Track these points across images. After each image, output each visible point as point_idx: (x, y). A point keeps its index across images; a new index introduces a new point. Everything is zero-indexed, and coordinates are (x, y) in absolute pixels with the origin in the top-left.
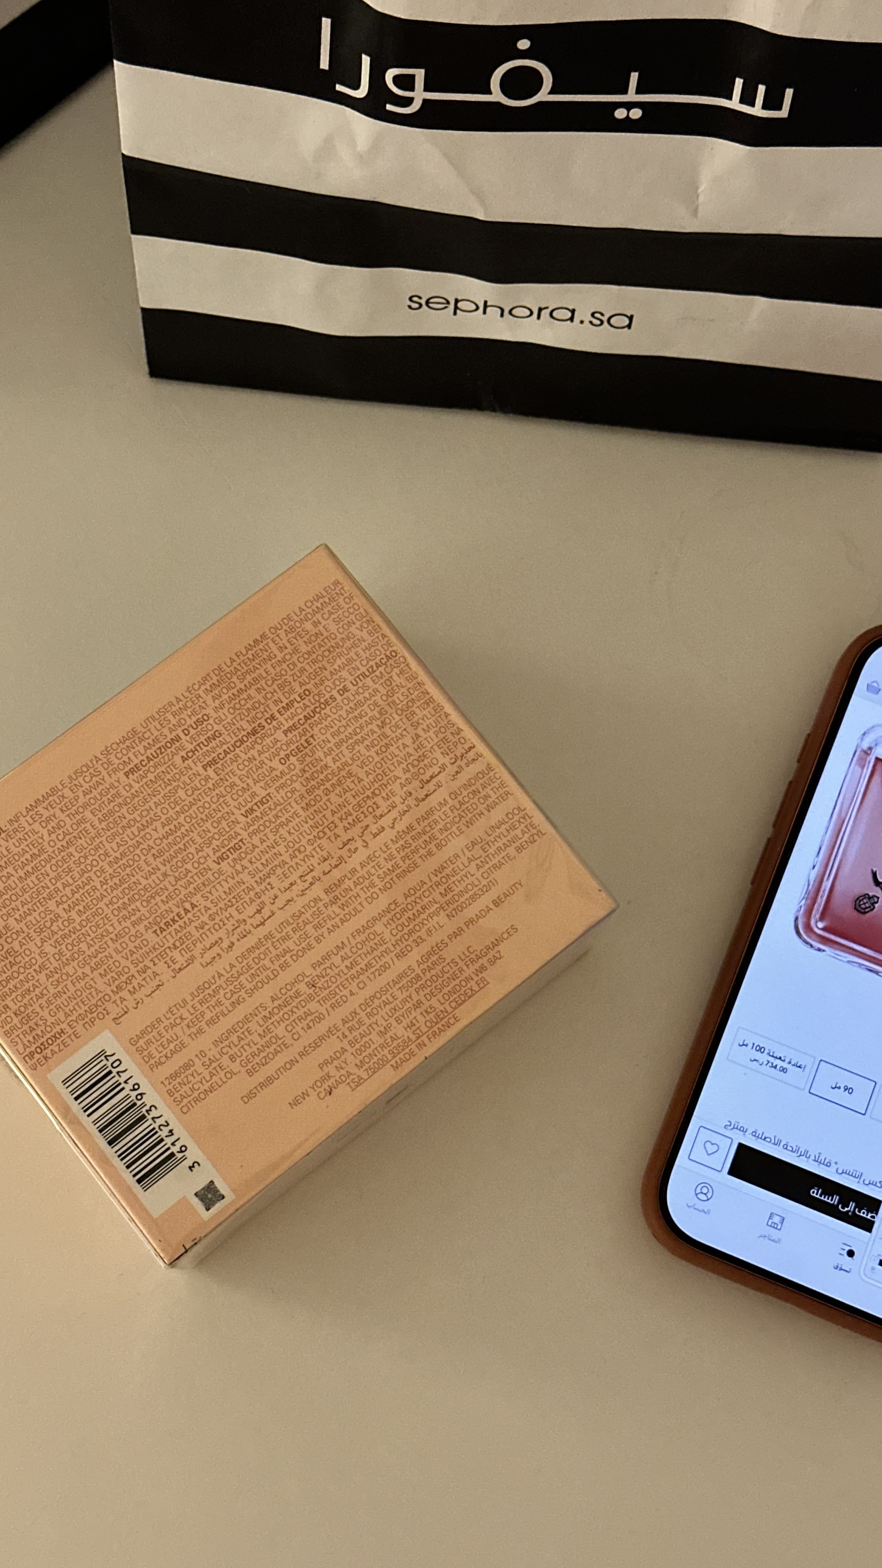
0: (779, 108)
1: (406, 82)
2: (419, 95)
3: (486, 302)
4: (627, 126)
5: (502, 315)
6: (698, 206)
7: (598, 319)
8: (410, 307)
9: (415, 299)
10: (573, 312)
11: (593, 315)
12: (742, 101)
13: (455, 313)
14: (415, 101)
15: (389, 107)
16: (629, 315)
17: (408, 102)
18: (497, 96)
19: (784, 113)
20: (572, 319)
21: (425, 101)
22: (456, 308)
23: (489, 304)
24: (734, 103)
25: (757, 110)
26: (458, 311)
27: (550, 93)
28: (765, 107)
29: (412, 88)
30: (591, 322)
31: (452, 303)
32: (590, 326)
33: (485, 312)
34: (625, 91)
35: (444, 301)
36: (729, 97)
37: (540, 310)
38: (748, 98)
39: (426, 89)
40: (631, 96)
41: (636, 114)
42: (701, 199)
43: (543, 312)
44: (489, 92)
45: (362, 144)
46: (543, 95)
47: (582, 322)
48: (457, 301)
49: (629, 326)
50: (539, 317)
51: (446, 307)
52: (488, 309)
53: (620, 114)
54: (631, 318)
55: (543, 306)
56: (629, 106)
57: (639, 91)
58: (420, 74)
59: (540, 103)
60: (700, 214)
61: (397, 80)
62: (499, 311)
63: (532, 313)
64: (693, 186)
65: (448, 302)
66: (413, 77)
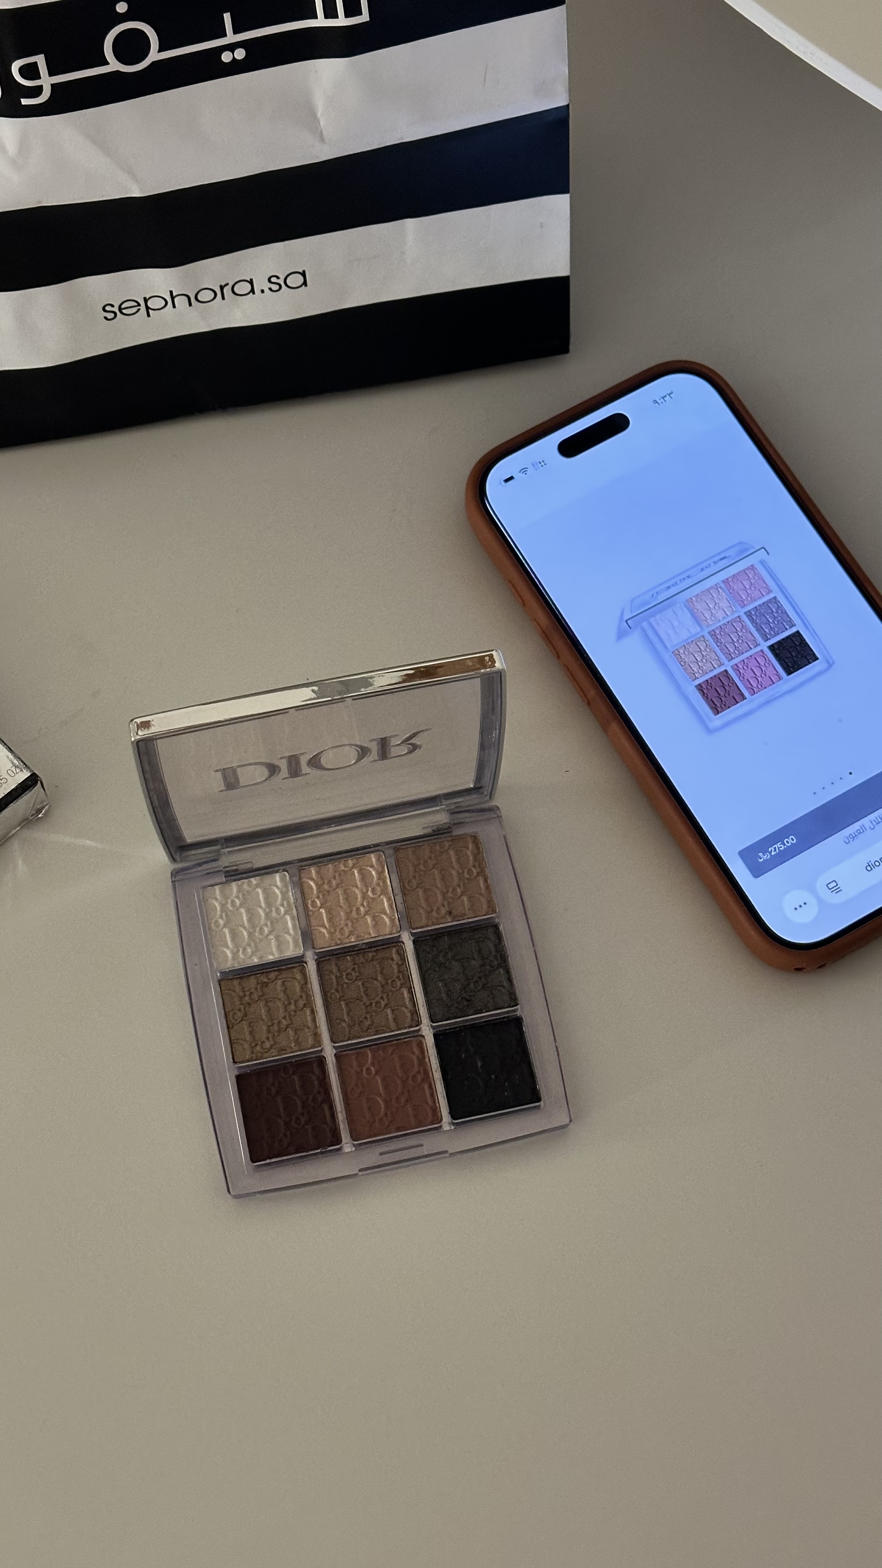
0: (360, 13)
1: (30, 72)
2: (46, 81)
3: (171, 292)
4: (236, 68)
5: (190, 304)
6: (321, 131)
7: (277, 284)
8: (106, 318)
9: (108, 308)
10: (251, 282)
11: (269, 280)
12: (326, 17)
13: (149, 315)
14: (44, 87)
15: (24, 102)
16: (301, 271)
17: (38, 91)
18: (114, 65)
19: (365, 17)
20: (253, 291)
21: (52, 85)
22: (147, 308)
23: (174, 294)
24: (321, 21)
25: (342, 21)
26: (150, 311)
27: (159, 51)
28: (347, 15)
29: (38, 77)
30: (270, 289)
31: (142, 303)
32: (269, 291)
33: (174, 306)
34: (225, 35)
35: (136, 304)
36: (316, 17)
37: (222, 288)
38: (330, 12)
39: (51, 74)
40: (231, 38)
41: (240, 54)
42: (322, 123)
43: (225, 290)
44: (108, 63)
45: (11, 147)
46: (154, 55)
47: (263, 291)
48: (146, 300)
49: (305, 283)
50: (223, 298)
51: (139, 310)
52: (176, 300)
53: (226, 57)
54: (303, 274)
55: (223, 284)
56: (231, 47)
57: (236, 31)
58: (40, 60)
59: (153, 63)
60: (327, 140)
61: (23, 71)
62: (186, 298)
63: (216, 294)
64: (314, 115)
65: (139, 305)
66: (35, 65)
